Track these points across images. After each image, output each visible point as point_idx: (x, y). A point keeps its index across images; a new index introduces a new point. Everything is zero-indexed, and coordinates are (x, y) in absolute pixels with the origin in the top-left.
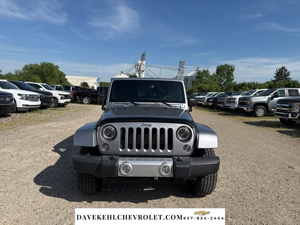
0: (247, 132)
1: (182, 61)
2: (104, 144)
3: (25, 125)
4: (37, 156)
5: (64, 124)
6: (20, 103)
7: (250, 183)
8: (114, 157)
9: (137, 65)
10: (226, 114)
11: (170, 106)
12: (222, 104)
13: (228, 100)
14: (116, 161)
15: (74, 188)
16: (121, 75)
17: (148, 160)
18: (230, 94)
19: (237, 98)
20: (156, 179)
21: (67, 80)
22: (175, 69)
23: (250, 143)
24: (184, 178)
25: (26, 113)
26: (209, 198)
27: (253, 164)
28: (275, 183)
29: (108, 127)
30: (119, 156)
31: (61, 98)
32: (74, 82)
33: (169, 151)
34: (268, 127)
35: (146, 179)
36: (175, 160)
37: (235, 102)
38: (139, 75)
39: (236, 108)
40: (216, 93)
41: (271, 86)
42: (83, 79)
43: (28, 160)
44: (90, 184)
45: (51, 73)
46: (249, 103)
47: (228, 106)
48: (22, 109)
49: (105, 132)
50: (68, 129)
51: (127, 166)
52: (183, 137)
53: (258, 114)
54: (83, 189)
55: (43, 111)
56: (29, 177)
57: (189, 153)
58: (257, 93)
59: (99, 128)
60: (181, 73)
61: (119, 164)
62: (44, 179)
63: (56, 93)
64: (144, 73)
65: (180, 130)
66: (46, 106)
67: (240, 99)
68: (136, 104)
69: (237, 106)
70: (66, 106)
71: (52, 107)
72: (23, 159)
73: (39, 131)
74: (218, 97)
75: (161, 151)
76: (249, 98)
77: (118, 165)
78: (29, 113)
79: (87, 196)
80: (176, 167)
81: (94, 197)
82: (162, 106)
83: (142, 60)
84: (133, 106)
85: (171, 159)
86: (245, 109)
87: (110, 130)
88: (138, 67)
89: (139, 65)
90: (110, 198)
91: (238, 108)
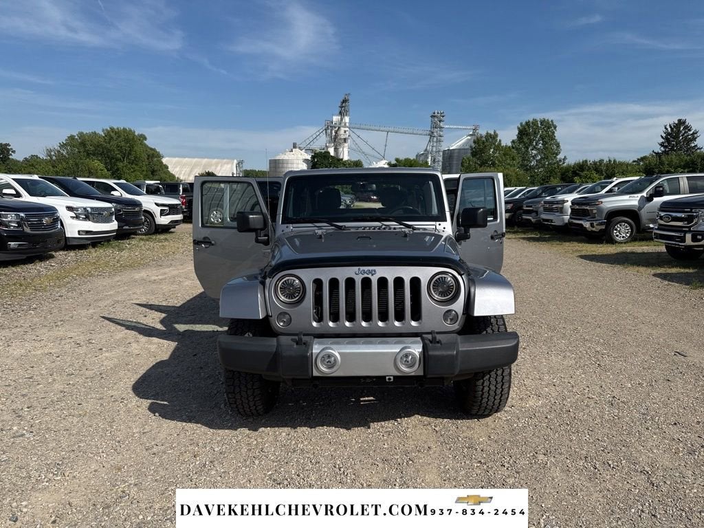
0: (588, 279)
1: (438, 113)
2: (280, 314)
3: (90, 276)
4: (130, 343)
5: (176, 272)
6: (73, 228)
7: (588, 387)
8: (303, 339)
9: (329, 126)
10: (542, 238)
11: (414, 229)
12: (534, 214)
13: (547, 206)
14: (308, 346)
15: (221, 405)
16: (292, 151)
17: (371, 343)
18: (553, 191)
19: (567, 201)
20: (390, 379)
21: (167, 168)
22: (421, 132)
23: (594, 304)
24: (445, 376)
25: (86, 249)
26: (500, 418)
27: (599, 349)
28: (642, 387)
29: (287, 278)
30: (312, 337)
31: (162, 213)
32: (183, 172)
33: (414, 323)
34: (638, 265)
35: (368, 381)
36: (427, 342)
37: (564, 210)
38: (336, 150)
39: (566, 224)
40: (519, 188)
41: (650, 168)
42: (205, 165)
43: (114, 353)
44: (250, 392)
45: (130, 154)
46: (595, 211)
47: (547, 220)
48: (76, 240)
49: (281, 288)
50: (187, 283)
51: (329, 356)
52: (442, 294)
53: (617, 236)
54: (236, 403)
55: (123, 243)
56: (122, 385)
57: (456, 326)
58: (614, 186)
59: (268, 281)
60: (437, 142)
61: (314, 351)
62: (155, 390)
63: (149, 202)
64: (346, 145)
65: (436, 280)
66: (129, 231)
67: (573, 202)
68: (340, 228)
69: (567, 218)
70: (172, 230)
71: (142, 235)
72: (101, 349)
73: (122, 289)
74: (524, 200)
75: (397, 324)
76: (596, 199)
77: (312, 353)
78: (93, 250)
79: (249, 420)
80: (428, 355)
81: (263, 421)
82: (397, 230)
83: (340, 113)
84: (332, 231)
85: (419, 339)
86: (587, 225)
87: (292, 285)
88: (333, 132)
89: (335, 127)
90: (296, 422)
91: (570, 223)
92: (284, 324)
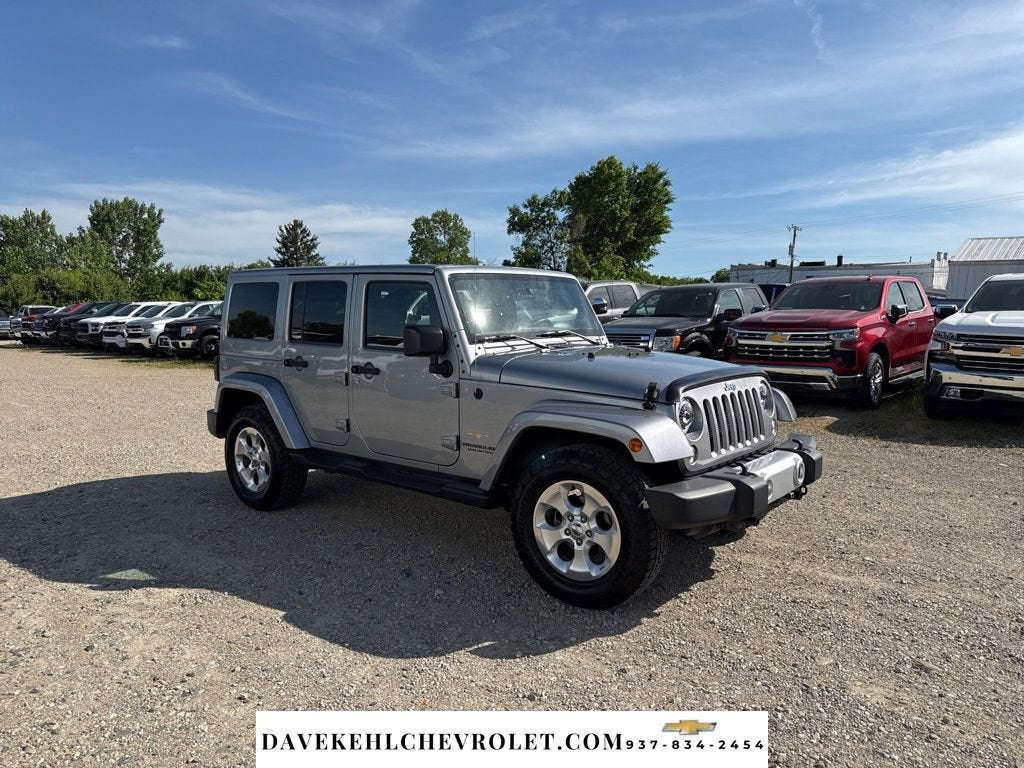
33: (762, 437)
49: (680, 416)
68: (540, 346)
75: (755, 440)
85: (780, 451)
92: (692, 460)
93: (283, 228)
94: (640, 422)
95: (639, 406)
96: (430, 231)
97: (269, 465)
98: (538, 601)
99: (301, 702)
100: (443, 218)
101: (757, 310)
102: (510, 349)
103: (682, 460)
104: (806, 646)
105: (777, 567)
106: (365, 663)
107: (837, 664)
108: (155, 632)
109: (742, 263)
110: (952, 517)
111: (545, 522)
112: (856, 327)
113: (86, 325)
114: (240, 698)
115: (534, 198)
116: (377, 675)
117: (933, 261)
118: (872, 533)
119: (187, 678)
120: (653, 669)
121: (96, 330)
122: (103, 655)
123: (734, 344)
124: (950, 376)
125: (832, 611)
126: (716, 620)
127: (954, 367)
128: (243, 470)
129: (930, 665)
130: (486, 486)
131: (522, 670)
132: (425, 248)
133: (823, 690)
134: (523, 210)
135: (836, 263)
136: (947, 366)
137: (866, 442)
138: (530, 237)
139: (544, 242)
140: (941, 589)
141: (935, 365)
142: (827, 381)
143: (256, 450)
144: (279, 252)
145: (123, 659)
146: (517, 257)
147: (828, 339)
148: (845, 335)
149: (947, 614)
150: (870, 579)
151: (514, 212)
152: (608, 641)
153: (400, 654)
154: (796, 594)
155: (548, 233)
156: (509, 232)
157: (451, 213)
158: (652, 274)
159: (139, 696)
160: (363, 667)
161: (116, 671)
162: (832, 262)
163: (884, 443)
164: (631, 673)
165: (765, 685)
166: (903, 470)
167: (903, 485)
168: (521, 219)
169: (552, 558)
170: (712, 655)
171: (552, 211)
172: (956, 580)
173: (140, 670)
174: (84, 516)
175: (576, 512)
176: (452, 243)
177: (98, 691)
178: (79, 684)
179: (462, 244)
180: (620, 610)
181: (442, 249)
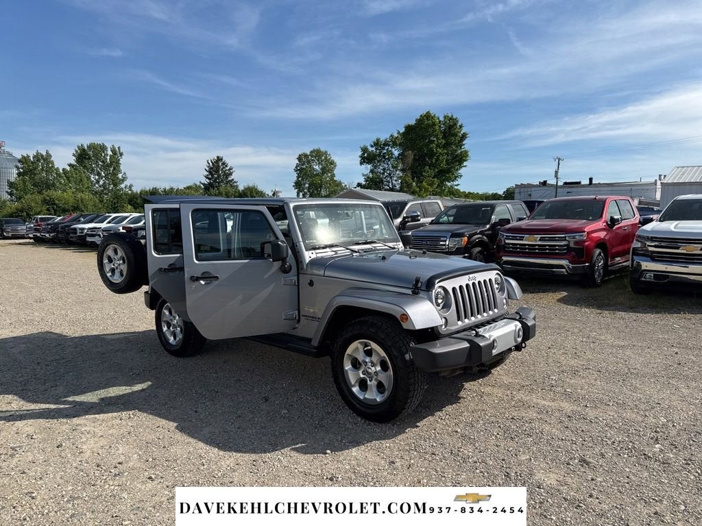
29: (438, 290)
33: (496, 310)
36: (518, 319)
49: (436, 299)
68: (355, 251)
75: (490, 313)
92: (443, 327)
93: (210, 162)
94: (409, 303)
95: (409, 292)
96: (309, 162)
97: (183, 327)
98: (347, 418)
99: (187, 481)
100: (317, 154)
101: (520, 219)
102: (334, 253)
103: (437, 327)
104: (513, 448)
105: (507, 395)
106: (230, 457)
107: (531, 459)
108: (102, 436)
109: (523, 183)
110: (632, 362)
111: (350, 366)
112: (584, 232)
113: (75, 229)
114: (149, 478)
115: (378, 140)
116: (237, 464)
117: (656, 180)
118: (575, 373)
119: (118, 465)
120: (412, 461)
121: (82, 233)
122: (67, 451)
123: (503, 243)
124: (647, 265)
125: (536, 425)
126: (459, 430)
127: (649, 259)
128: (167, 331)
129: (591, 460)
130: (315, 343)
131: (328, 461)
132: (305, 174)
133: (517, 476)
134: (371, 149)
135: (588, 183)
136: (645, 258)
137: (587, 310)
138: (375, 167)
139: (384, 169)
140: (611, 411)
141: (637, 257)
142: (565, 268)
143: (175, 317)
144: (207, 178)
145: (80, 453)
146: (366, 181)
147: (565, 240)
148: (577, 237)
149: (611, 427)
150: (566, 404)
151: (364, 150)
152: (386, 443)
153: (254, 451)
154: (515, 414)
155: (388, 164)
156: (361, 164)
157: (323, 149)
158: (462, 191)
159: (87, 476)
160: (228, 460)
161: (75, 461)
162: (585, 182)
163: (599, 311)
164: (398, 464)
165: (481, 472)
166: (608, 329)
167: (604, 340)
168: (369, 155)
169: (355, 390)
170: (451, 453)
171: (390, 149)
172: (623, 405)
173: (89, 460)
174: (64, 361)
175: (368, 360)
176: (324, 171)
177: (63, 473)
178: (51, 469)
179: (331, 171)
180: (398, 423)
181: (317, 175)
